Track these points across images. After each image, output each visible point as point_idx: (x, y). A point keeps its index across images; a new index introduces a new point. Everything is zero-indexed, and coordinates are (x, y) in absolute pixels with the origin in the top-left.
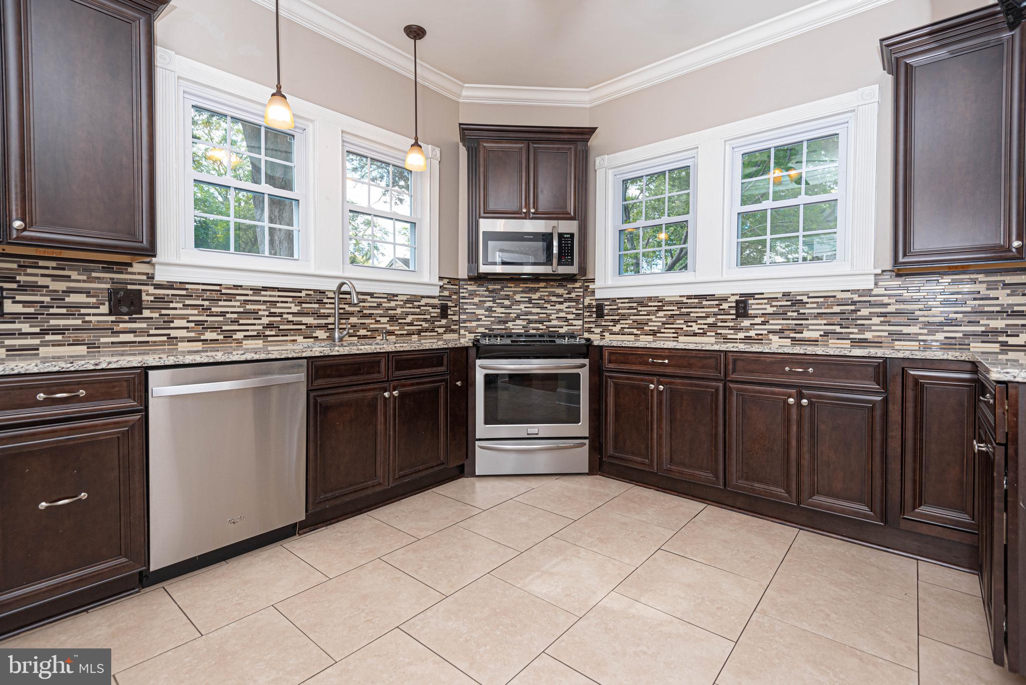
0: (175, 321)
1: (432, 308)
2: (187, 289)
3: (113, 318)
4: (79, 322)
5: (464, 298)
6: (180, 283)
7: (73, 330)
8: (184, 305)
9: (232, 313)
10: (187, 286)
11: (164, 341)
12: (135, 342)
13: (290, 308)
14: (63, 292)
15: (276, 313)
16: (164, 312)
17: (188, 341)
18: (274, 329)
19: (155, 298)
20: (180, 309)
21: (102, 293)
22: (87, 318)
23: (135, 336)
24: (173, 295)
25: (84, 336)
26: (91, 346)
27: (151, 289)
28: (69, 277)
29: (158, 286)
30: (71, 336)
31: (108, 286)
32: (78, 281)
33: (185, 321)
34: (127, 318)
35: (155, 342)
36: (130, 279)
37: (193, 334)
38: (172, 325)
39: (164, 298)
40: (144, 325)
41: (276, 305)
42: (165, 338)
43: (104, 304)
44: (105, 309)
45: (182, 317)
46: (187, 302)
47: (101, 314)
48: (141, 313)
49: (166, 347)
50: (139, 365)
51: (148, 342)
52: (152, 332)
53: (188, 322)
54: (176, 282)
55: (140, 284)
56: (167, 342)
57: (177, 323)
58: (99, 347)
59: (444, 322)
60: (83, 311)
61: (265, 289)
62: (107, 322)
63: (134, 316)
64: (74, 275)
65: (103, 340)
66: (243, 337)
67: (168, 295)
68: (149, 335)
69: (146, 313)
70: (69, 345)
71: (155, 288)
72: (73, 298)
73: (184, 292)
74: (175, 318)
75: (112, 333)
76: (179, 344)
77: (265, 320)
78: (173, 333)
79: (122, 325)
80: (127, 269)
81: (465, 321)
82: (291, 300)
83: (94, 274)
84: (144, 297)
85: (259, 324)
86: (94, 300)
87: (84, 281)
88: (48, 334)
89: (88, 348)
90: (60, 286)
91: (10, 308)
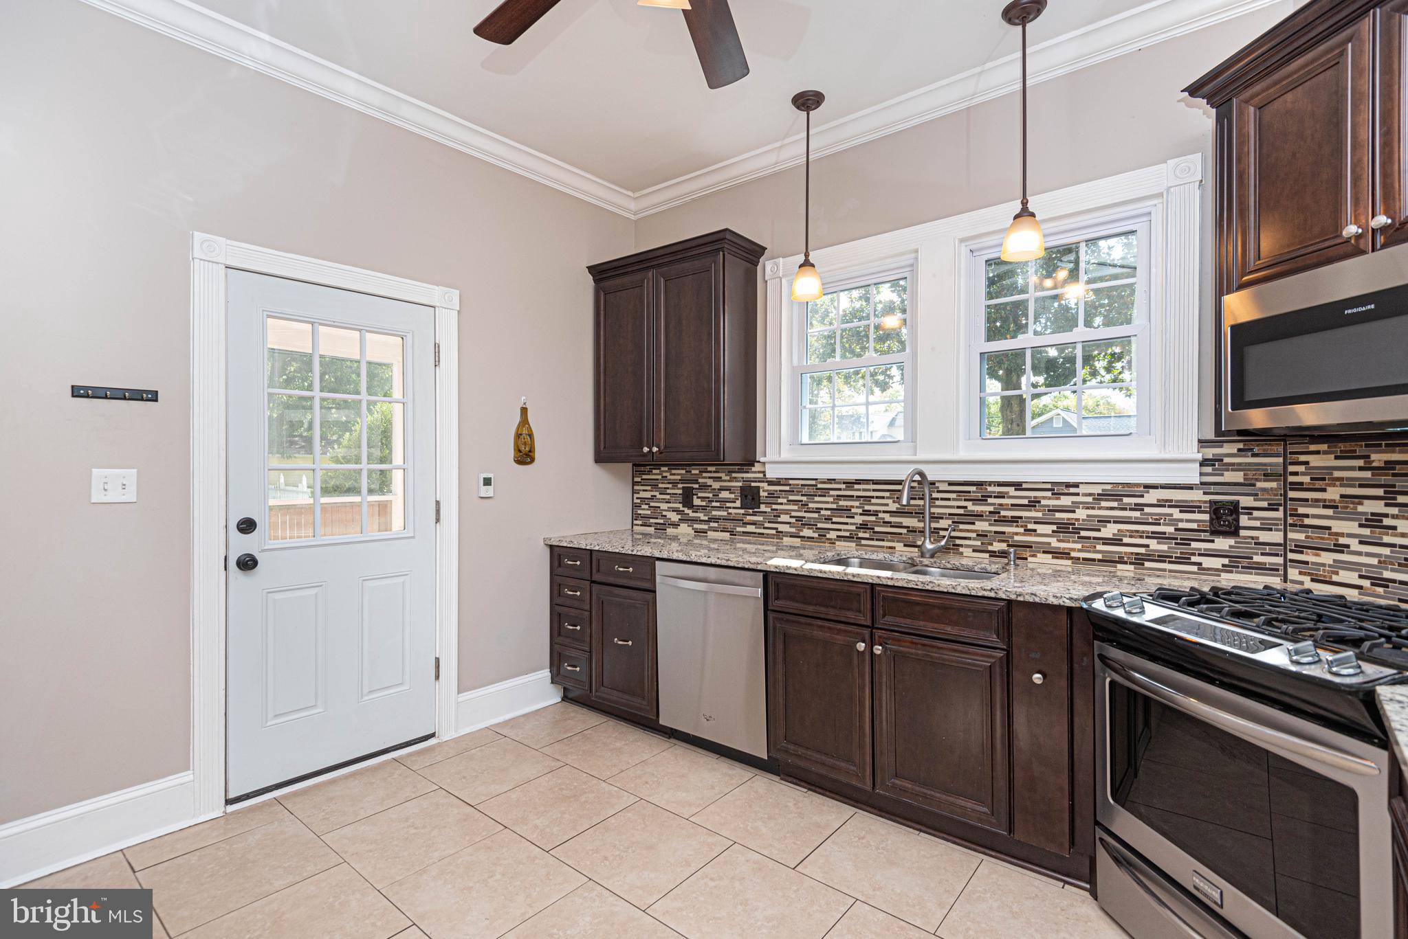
0: (781, 516)
1: (1181, 512)
2: (790, 485)
3: (742, 511)
4: (725, 513)
5: (1298, 487)
6: (785, 479)
7: (723, 519)
8: (788, 501)
9: (826, 509)
10: (791, 482)
11: (774, 535)
12: (755, 533)
13: (887, 505)
14: (718, 489)
15: (870, 511)
16: (774, 507)
17: (791, 536)
18: (868, 531)
19: (769, 494)
20: (785, 504)
21: (737, 490)
22: (730, 511)
23: (756, 528)
24: (780, 491)
25: (729, 525)
26: (732, 533)
27: (765, 485)
28: (721, 478)
29: (771, 483)
30: (722, 523)
31: (740, 484)
32: (725, 481)
33: (789, 516)
34: (751, 511)
35: (768, 534)
36: (754, 478)
37: (793, 530)
38: (779, 520)
39: (774, 494)
40: (761, 519)
41: (870, 501)
42: (774, 532)
43: (738, 499)
44: (738, 504)
45: (787, 512)
46: (791, 498)
47: (736, 509)
48: (759, 508)
49: (775, 540)
51: (763, 534)
52: (767, 525)
53: (791, 517)
54: (782, 479)
55: (759, 482)
56: (776, 535)
57: (784, 518)
58: (735, 535)
59: (1223, 543)
60: (728, 505)
61: (858, 482)
62: (739, 514)
63: (755, 510)
64: (723, 475)
65: (738, 529)
66: (835, 537)
67: (777, 491)
68: (765, 528)
69: (763, 508)
70: (721, 531)
71: (768, 485)
72: (725, 495)
73: (787, 488)
74: (781, 513)
75: (743, 523)
76: (784, 538)
77: (859, 519)
78: (782, 528)
79: (749, 518)
80: (751, 469)
81: (1299, 548)
82: (887, 494)
83: (734, 475)
84: (762, 494)
85: (852, 524)
86: (732, 496)
87: (728, 481)
88: (711, 522)
89: (731, 535)
90: (716, 485)
91: (697, 502)
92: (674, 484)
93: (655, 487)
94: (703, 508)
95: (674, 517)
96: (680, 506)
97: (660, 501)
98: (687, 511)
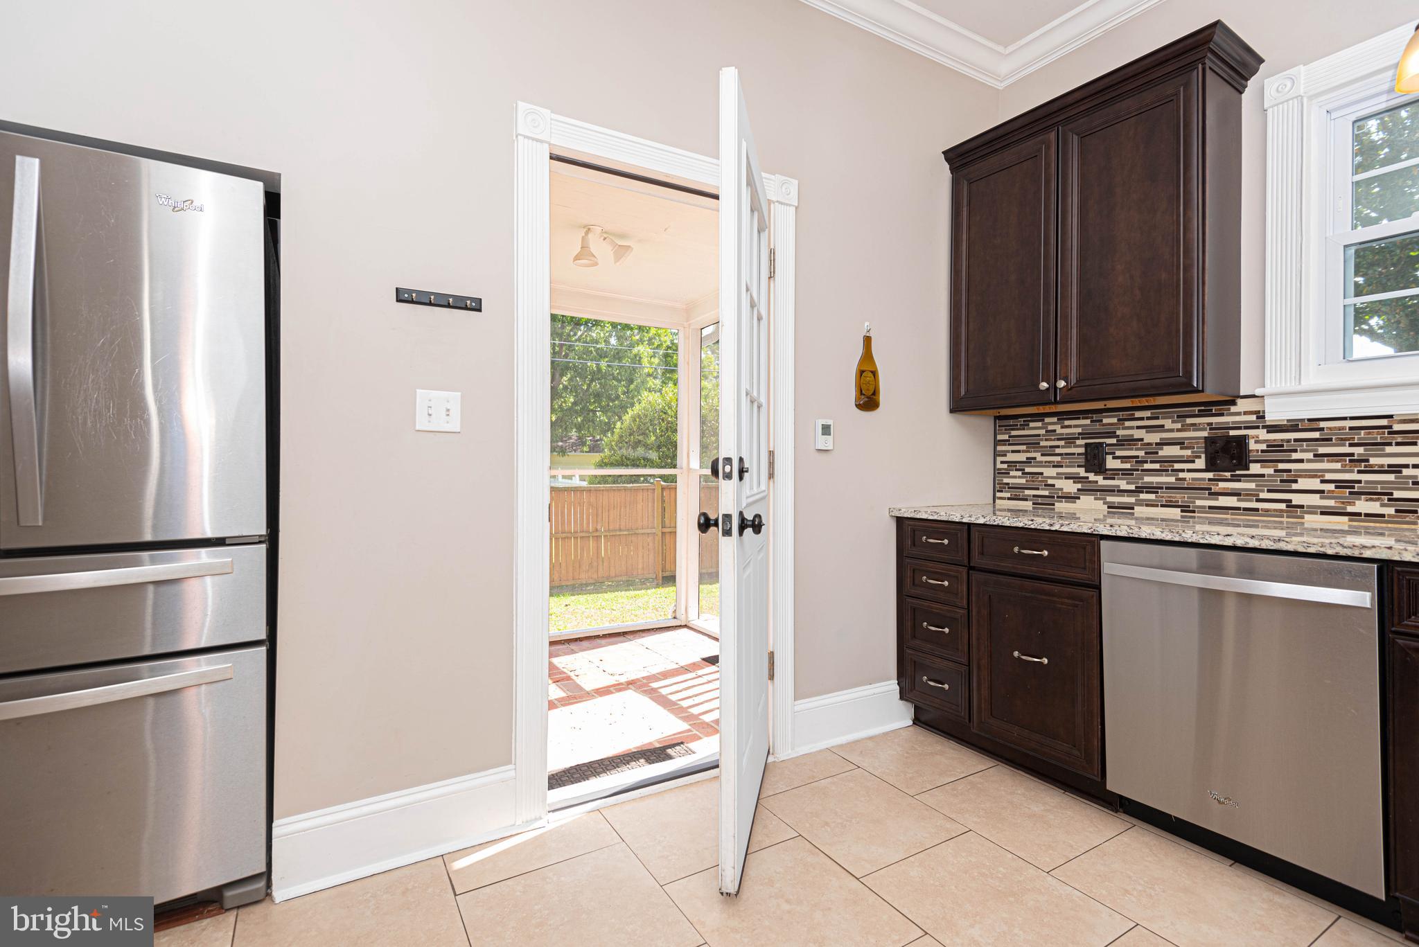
0: (1299, 480)
2: (1322, 429)
3: (1210, 475)
4: (1172, 479)
6: (1309, 420)
7: (1167, 488)
8: (1315, 455)
10: (1322, 424)
11: (1281, 511)
12: (1239, 509)
14: (1157, 444)
16: (1281, 466)
17: (1322, 513)
19: (1268, 446)
20: (1309, 461)
21: (1198, 443)
22: (1181, 475)
23: (1238, 500)
24: (1296, 440)
25: (1179, 497)
26: (1185, 509)
27: (1262, 434)
28: (1163, 426)
29: (1273, 429)
30: (1165, 495)
31: (1205, 434)
32: (1172, 430)
33: (1318, 480)
34: (1228, 474)
35: (1267, 510)
36: (1233, 423)
37: (1331, 503)
38: (1294, 486)
39: (1282, 446)
40: (1252, 486)
42: (1283, 506)
43: (1200, 457)
44: (1200, 463)
45: (1311, 474)
46: (1322, 450)
47: (1196, 470)
48: (1248, 469)
49: (1285, 519)
50: (1089, 531)
51: (1257, 510)
52: (1263, 495)
53: (1323, 482)
54: (1303, 420)
55: (1246, 428)
56: (1287, 512)
57: (1303, 484)
58: (1194, 512)
60: (1177, 466)
62: (1203, 479)
63: (1238, 472)
64: (1168, 424)
65: (1199, 503)
67: (1289, 441)
68: (1259, 500)
69: (1255, 468)
70: (1162, 506)
71: (1268, 432)
72: (1168, 451)
73: (1316, 435)
74: (1300, 476)
75: (1209, 494)
76: (1306, 516)
78: (1297, 499)
79: (1222, 485)
80: (1229, 409)
83: (1189, 421)
84: (1252, 446)
86: (1188, 452)
87: (1178, 430)
88: (1142, 492)
89: (1182, 511)
90: (1154, 438)
91: (1111, 463)
92: (1070, 440)
93: (1033, 444)
94: (1126, 473)
95: (1070, 487)
96: (1082, 472)
97: (1040, 464)
98: (1092, 477)
